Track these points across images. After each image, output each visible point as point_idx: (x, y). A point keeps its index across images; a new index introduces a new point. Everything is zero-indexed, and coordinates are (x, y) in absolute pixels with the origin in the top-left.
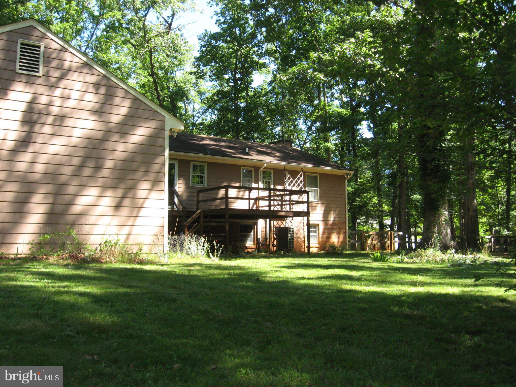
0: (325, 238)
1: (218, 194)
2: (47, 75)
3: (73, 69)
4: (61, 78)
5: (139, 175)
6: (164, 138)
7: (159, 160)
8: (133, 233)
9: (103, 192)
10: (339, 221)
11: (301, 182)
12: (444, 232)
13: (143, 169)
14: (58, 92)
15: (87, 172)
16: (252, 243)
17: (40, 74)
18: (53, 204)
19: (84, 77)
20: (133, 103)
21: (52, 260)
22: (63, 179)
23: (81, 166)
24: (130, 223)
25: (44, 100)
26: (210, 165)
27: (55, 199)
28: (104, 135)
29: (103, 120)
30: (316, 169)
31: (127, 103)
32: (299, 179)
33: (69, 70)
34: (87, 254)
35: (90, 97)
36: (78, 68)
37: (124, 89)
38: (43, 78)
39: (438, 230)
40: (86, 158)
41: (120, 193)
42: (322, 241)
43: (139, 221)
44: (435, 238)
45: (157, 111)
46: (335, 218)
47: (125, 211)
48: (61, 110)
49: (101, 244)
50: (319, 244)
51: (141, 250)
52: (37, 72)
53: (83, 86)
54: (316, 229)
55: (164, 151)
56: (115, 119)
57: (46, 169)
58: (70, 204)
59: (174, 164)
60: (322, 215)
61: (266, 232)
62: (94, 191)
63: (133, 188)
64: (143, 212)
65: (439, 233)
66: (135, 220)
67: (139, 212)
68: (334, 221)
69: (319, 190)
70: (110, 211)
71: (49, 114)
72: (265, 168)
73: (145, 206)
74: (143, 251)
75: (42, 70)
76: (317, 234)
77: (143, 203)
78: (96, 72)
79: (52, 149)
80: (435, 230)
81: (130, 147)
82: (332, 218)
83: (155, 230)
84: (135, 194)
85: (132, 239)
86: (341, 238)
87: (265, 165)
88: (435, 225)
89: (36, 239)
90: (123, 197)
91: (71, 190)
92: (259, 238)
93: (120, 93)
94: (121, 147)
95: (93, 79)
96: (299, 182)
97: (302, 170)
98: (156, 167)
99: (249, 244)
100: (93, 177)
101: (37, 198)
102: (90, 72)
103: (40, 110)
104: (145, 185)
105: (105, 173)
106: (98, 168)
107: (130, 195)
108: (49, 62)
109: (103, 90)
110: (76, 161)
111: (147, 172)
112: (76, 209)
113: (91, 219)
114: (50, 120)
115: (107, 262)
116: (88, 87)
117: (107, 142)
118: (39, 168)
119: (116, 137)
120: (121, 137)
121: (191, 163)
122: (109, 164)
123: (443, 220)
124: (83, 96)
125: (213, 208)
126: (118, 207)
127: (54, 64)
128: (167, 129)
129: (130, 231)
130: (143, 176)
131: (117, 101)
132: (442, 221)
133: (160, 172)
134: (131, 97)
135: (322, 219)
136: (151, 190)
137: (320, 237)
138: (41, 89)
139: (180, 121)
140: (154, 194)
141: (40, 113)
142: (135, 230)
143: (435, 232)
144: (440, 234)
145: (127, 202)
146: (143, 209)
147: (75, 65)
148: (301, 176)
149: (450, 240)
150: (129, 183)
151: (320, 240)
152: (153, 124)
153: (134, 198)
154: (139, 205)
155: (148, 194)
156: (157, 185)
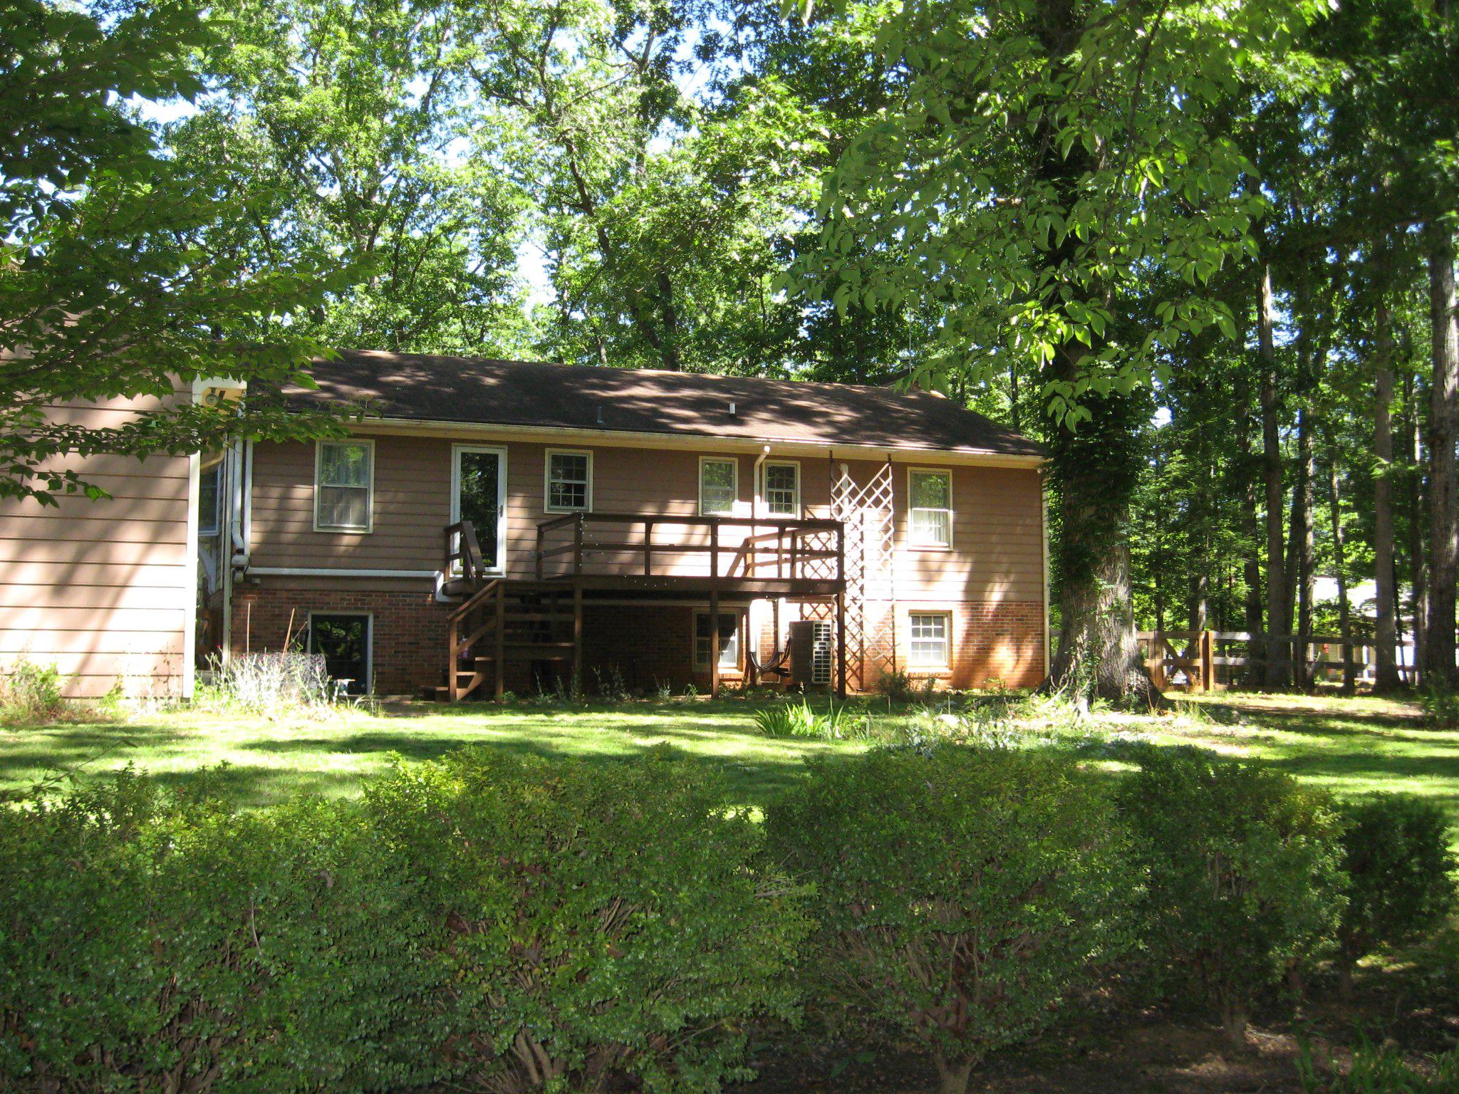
0: (972, 650)
1: (628, 532)
5: (119, 507)
8: (101, 648)
9: (24, 550)
10: (1020, 603)
11: (885, 493)
12: (1108, 645)
13: (131, 493)
16: (735, 665)
24: (94, 624)
26: (603, 453)
30: (941, 456)
32: (877, 484)
39: (1089, 638)
41: (67, 551)
42: (961, 660)
43: (118, 619)
44: (1078, 664)
46: (1006, 593)
47: (81, 596)
49: (13, 674)
50: (951, 669)
51: (119, 690)
54: (942, 624)
59: (496, 456)
60: (962, 586)
61: (776, 634)
63: (105, 539)
64: (128, 597)
65: (1091, 648)
66: (106, 619)
67: (117, 597)
68: (1003, 605)
69: (951, 513)
70: (41, 596)
72: (768, 457)
73: (134, 582)
76: (945, 640)
77: (130, 576)
80: (1080, 640)
82: (995, 595)
83: (164, 642)
84: (108, 553)
85: (97, 664)
86: (1028, 653)
87: (767, 449)
88: (1080, 625)
90: (76, 563)
92: (752, 649)
96: (877, 492)
97: (890, 461)
99: (727, 667)
104: (135, 533)
107: (95, 557)
111: (141, 499)
121: (547, 450)
123: (1104, 608)
125: (615, 570)
126: (62, 586)
128: (198, 389)
129: (95, 643)
130: (131, 510)
132: (1101, 613)
133: (179, 497)
135: (960, 596)
136: (152, 543)
137: (956, 649)
140: (160, 554)
142: (106, 641)
143: (1081, 645)
144: (1094, 649)
145: (86, 574)
146: (128, 591)
148: (885, 476)
149: (1127, 670)
150: (93, 528)
151: (956, 657)
153: (105, 564)
154: (119, 581)
155: (145, 554)
156: (171, 530)
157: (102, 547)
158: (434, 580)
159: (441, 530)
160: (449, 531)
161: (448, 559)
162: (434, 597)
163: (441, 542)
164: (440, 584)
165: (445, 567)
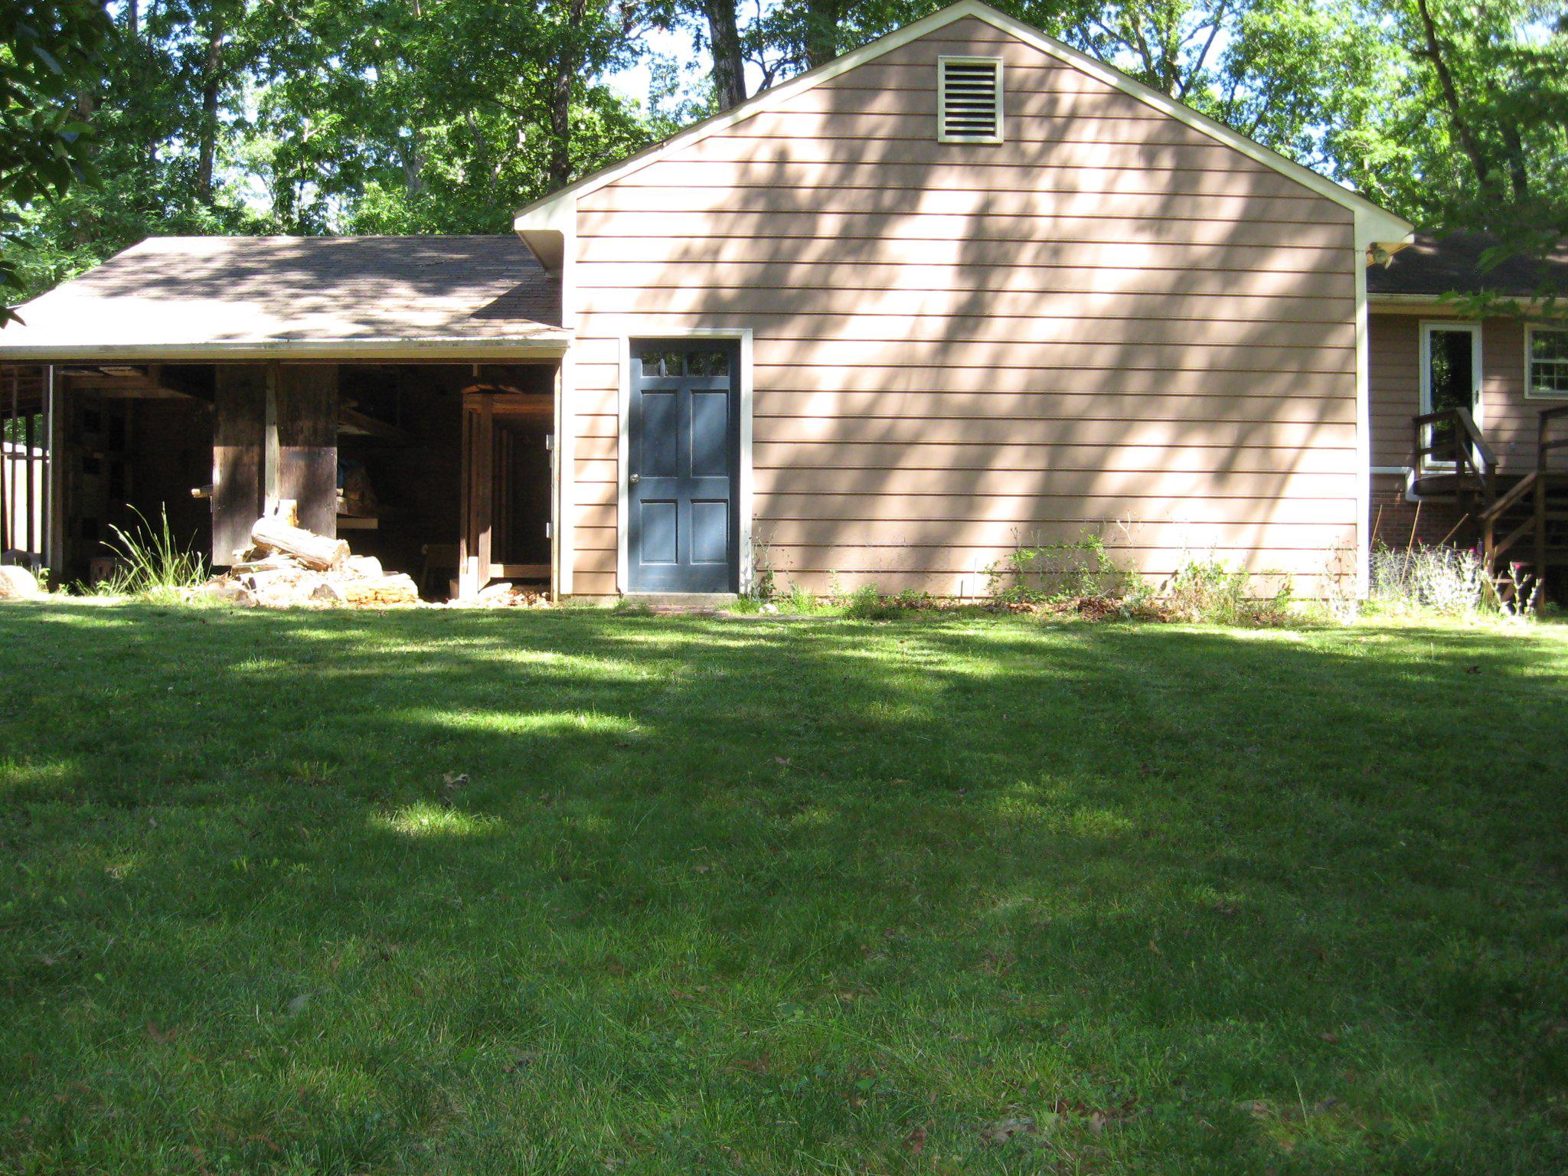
2: (1016, 140)
3: (1082, 111)
4: (1055, 139)
5: (1280, 383)
6: (1354, 274)
7: (1340, 338)
8: (1266, 544)
9: (1181, 434)
13: (1293, 366)
14: (1046, 180)
15: (1137, 382)
17: (998, 138)
18: (1049, 471)
19: (1114, 130)
20: (1256, 185)
21: (1039, 612)
22: (1072, 405)
23: (1119, 370)
24: (1258, 516)
25: (1009, 204)
27: (1053, 459)
28: (1180, 281)
29: (1171, 239)
31: (1241, 186)
33: (1073, 116)
34: (1127, 599)
35: (1133, 180)
36: (1095, 107)
37: (1227, 146)
38: (1009, 146)
40: (1130, 348)
41: (1227, 435)
43: (1283, 510)
45: (1328, 199)
47: (1242, 485)
48: (1055, 226)
49: (1175, 573)
51: (1288, 590)
52: (993, 133)
53: (1112, 155)
55: (1353, 311)
56: (1209, 233)
57: (1030, 382)
58: (1096, 470)
62: (1157, 433)
63: (1266, 419)
64: (1294, 487)
66: (1271, 508)
67: (1282, 485)
70: (1201, 485)
71: (1025, 240)
73: (1299, 468)
74: (1293, 594)
75: (1001, 129)
77: (1294, 463)
78: (1145, 111)
79: (1039, 330)
81: (1254, 307)
83: (1338, 535)
84: (1271, 435)
85: (1264, 561)
89: (1002, 559)
90: (1237, 447)
91: (1094, 432)
93: (1218, 159)
94: (1227, 308)
95: (1139, 132)
98: (1330, 358)
100: (1154, 395)
101: (1009, 457)
102: (1129, 115)
103: (1005, 232)
104: (1301, 412)
105: (1187, 382)
106: (1167, 370)
107: (1256, 440)
108: (1021, 104)
109: (1166, 160)
110: (1104, 356)
111: (1303, 373)
112: (1110, 483)
113: (1150, 509)
114: (1027, 254)
115: (1178, 620)
116: (1124, 153)
117: (1189, 299)
118: (1011, 381)
119: (1211, 284)
120: (1227, 283)
122: (1196, 358)
124: (1114, 181)
126: (1223, 473)
127: (1034, 105)
128: (1362, 245)
129: (1259, 537)
130: (1294, 386)
131: (1211, 182)
133: (1345, 370)
134: (1248, 165)
136: (1318, 423)
138: (1005, 178)
139: (1399, 220)
140: (1327, 436)
141: (1003, 239)
142: (1272, 536)
145: (1248, 460)
146: (1293, 478)
147: (1087, 99)
150: (1252, 407)
152: (1319, 237)
153: (1268, 447)
154: (1283, 469)
155: (1311, 435)
156: (1336, 409)
157: (1266, 426)
158: (1403, 478)
159: (1409, 420)
160: (1419, 422)
161: (1419, 453)
162: (1403, 496)
163: (1410, 433)
164: (1410, 481)
165: (1415, 464)
